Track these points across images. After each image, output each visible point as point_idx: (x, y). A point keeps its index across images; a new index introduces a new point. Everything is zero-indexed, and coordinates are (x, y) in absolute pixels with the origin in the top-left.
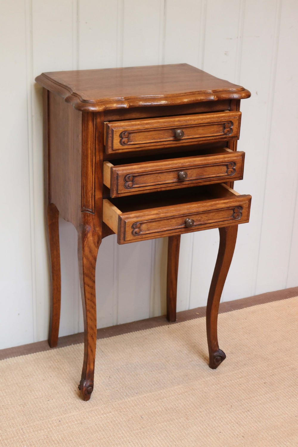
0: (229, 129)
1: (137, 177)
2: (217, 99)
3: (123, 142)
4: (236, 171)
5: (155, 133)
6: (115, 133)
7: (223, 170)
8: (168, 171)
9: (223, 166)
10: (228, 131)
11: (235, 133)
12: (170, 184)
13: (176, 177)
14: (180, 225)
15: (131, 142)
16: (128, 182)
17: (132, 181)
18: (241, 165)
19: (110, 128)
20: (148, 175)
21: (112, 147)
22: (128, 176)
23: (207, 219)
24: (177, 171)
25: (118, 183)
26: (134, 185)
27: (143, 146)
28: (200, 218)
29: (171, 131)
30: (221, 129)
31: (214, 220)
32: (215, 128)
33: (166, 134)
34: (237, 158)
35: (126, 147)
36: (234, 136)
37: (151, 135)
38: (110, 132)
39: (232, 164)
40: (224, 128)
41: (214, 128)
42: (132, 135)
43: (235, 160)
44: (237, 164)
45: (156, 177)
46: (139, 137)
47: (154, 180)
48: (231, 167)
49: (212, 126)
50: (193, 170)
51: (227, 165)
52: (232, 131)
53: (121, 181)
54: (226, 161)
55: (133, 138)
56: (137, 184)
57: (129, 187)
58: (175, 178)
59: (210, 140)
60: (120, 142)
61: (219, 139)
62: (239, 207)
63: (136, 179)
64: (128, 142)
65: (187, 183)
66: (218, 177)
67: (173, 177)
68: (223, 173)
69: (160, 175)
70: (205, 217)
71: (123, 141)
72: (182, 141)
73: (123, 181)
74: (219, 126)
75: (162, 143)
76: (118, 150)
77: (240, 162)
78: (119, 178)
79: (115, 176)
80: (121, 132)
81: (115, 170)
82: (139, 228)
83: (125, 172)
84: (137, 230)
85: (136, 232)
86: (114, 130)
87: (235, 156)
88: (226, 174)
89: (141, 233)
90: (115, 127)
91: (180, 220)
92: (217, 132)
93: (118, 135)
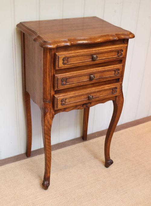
2: (118, 39)
4: (119, 73)
5: (82, 57)
6: (60, 58)
7: (113, 73)
8: (85, 75)
9: (113, 71)
10: (120, 55)
11: (124, 56)
12: (86, 82)
13: (89, 78)
16: (63, 82)
17: (66, 81)
19: (57, 56)
20: (74, 78)
21: (58, 66)
22: (63, 79)
24: (90, 75)
26: (67, 83)
27: (75, 64)
28: (96, 94)
29: (90, 56)
30: (117, 53)
31: (103, 95)
32: (113, 53)
33: (88, 58)
35: (66, 65)
37: (80, 59)
38: (57, 58)
39: (117, 70)
40: (118, 53)
42: (69, 59)
43: (119, 68)
44: (120, 70)
45: (78, 78)
46: (74, 60)
47: (77, 80)
49: (112, 53)
50: (98, 74)
51: (115, 71)
52: (122, 55)
54: (114, 68)
55: (70, 61)
56: (68, 83)
57: (64, 84)
59: (110, 60)
61: (115, 59)
62: (115, 88)
63: (68, 80)
64: (67, 63)
65: (94, 80)
66: (110, 77)
67: (87, 78)
69: (80, 77)
71: (64, 62)
72: (96, 61)
73: (61, 82)
75: (86, 63)
76: (62, 67)
77: (122, 68)
78: (58, 80)
79: (56, 79)
80: (63, 58)
81: (56, 76)
82: (65, 101)
83: (62, 77)
84: (64, 102)
85: (63, 104)
86: (60, 56)
87: (119, 66)
88: (114, 75)
89: (66, 104)
90: (60, 55)
91: (86, 96)
92: (114, 55)
93: (62, 59)
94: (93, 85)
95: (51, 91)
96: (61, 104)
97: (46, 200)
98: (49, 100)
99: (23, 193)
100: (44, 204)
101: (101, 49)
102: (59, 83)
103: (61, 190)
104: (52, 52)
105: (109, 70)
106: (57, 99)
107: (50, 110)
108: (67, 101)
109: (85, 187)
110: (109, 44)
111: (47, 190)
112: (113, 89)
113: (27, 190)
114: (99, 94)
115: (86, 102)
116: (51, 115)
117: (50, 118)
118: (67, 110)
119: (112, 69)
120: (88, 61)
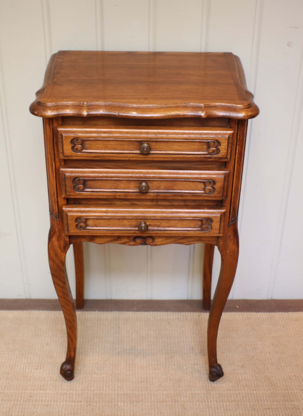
0: (214, 149)
1: (89, 181)
2: (205, 117)
3: (76, 149)
4: (216, 190)
5: (117, 143)
6: (65, 139)
7: (199, 187)
8: (129, 180)
9: (199, 182)
10: (214, 151)
11: (223, 154)
12: (131, 193)
13: (138, 187)
14: (134, 227)
15: (87, 149)
16: (78, 185)
17: (84, 184)
18: (223, 185)
19: (59, 133)
20: (103, 181)
21: (63, 153)
22: (78, 179)
23: (168, 225)
24: (139, 181)
25: (66, 184)
26: (87, 188)
27: (101, 155)
28: (158, 223)
29: (137, 143)
30: (205, 147)
31: (177, 227)
32: (197, 146)
33: (132, 146)
34: (217, 176)
35: (80, 154)
36: (222, 157)
37: (111, 145)
38: (60, 137)
39: (210, 182)
40: (209, 147)
41: (195, 145)
42: (87, 143)
43: (214, 179)
44: (217, 183)
45: (113, 184)
46: (98, 146)
47: (111, 186)
48: (209, 185)
49: (192, 143)
50: (159, 182)
51: (204, 182)
52: (220, 151)
53: (69, 183)
54: (201, 178)
55: (88, 145)
56: (90, 188)
57: (79, 189)
58: (136, 187)
59: (189, 158)
60: (73, 148)
61: (201, 157)
62: (208, 219)
63: (88, 183)
64: (82, 150)
65: (152, 194)
66: (192, 194)
67: (134, 187)
68: (200, 190)
69: (117, 182)
70: (165, 224)
71: (76, 147)
72: (150, 156)
73: (72, 183)
74: (202, 144)
75: (125, 155)
76: (71, 156)
77: (221, 181)
78: (66, 180)
79: (63, 177)
80: (72, 138)
81: (62, 171)
82: (85, 222)
83: (74, 174)
84: (82, 224)
85: (81, 227)
86: (64, 135)
87: (215, 174)
88: (203, 192)
89: (88, 228)
90: (66, 132)
91: (134, 223)
92: (198, 151)
93: (70, 141)
94: (155, 203)
95: (57, 197)
96: (77, 226)
97: (56, 399)
98: (56, 213)
99: (27, 371)
100: (47, 406)
101: (163, 133)
102: (67, 185)
103: (94, 390)
104: (52, 123)
105: (188, 178)
106: (67, 215)
107: (60, 233)
108: (90, 222)
109: (141, 403)
110: (192, 124)
111: (69, 382)
112: (201, 220)
113: (37, 369)
114: (167, 225)
115: (134, 233)
116: (62, 243)
117: (60, 247)
118: (98, 240)
119: (197, 178)
120: (133, 152)
